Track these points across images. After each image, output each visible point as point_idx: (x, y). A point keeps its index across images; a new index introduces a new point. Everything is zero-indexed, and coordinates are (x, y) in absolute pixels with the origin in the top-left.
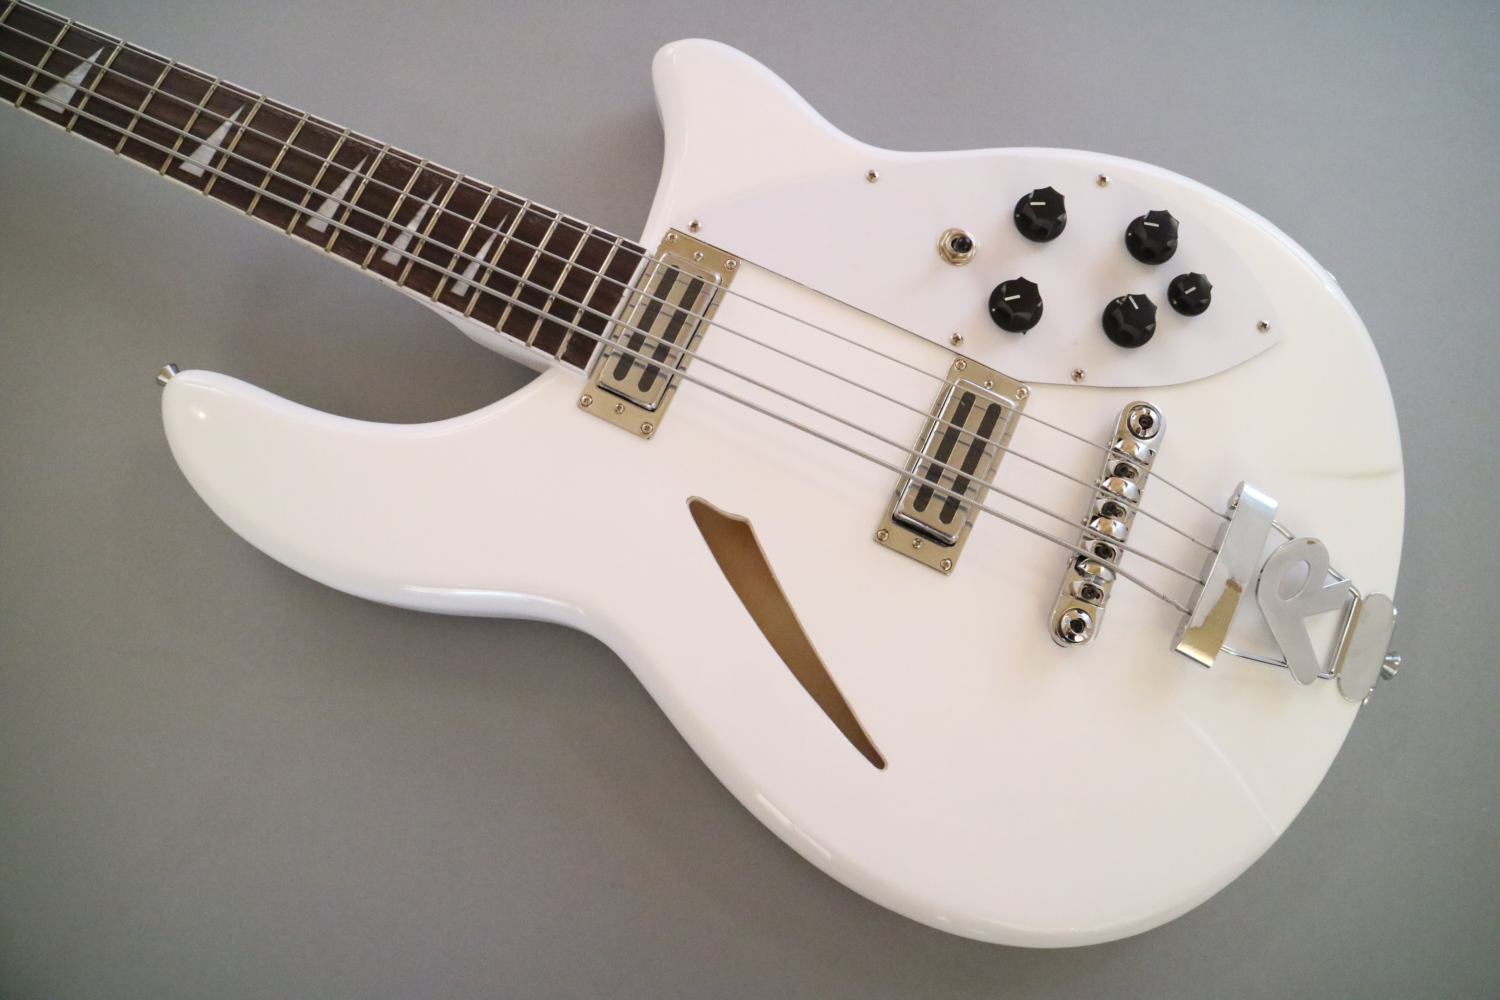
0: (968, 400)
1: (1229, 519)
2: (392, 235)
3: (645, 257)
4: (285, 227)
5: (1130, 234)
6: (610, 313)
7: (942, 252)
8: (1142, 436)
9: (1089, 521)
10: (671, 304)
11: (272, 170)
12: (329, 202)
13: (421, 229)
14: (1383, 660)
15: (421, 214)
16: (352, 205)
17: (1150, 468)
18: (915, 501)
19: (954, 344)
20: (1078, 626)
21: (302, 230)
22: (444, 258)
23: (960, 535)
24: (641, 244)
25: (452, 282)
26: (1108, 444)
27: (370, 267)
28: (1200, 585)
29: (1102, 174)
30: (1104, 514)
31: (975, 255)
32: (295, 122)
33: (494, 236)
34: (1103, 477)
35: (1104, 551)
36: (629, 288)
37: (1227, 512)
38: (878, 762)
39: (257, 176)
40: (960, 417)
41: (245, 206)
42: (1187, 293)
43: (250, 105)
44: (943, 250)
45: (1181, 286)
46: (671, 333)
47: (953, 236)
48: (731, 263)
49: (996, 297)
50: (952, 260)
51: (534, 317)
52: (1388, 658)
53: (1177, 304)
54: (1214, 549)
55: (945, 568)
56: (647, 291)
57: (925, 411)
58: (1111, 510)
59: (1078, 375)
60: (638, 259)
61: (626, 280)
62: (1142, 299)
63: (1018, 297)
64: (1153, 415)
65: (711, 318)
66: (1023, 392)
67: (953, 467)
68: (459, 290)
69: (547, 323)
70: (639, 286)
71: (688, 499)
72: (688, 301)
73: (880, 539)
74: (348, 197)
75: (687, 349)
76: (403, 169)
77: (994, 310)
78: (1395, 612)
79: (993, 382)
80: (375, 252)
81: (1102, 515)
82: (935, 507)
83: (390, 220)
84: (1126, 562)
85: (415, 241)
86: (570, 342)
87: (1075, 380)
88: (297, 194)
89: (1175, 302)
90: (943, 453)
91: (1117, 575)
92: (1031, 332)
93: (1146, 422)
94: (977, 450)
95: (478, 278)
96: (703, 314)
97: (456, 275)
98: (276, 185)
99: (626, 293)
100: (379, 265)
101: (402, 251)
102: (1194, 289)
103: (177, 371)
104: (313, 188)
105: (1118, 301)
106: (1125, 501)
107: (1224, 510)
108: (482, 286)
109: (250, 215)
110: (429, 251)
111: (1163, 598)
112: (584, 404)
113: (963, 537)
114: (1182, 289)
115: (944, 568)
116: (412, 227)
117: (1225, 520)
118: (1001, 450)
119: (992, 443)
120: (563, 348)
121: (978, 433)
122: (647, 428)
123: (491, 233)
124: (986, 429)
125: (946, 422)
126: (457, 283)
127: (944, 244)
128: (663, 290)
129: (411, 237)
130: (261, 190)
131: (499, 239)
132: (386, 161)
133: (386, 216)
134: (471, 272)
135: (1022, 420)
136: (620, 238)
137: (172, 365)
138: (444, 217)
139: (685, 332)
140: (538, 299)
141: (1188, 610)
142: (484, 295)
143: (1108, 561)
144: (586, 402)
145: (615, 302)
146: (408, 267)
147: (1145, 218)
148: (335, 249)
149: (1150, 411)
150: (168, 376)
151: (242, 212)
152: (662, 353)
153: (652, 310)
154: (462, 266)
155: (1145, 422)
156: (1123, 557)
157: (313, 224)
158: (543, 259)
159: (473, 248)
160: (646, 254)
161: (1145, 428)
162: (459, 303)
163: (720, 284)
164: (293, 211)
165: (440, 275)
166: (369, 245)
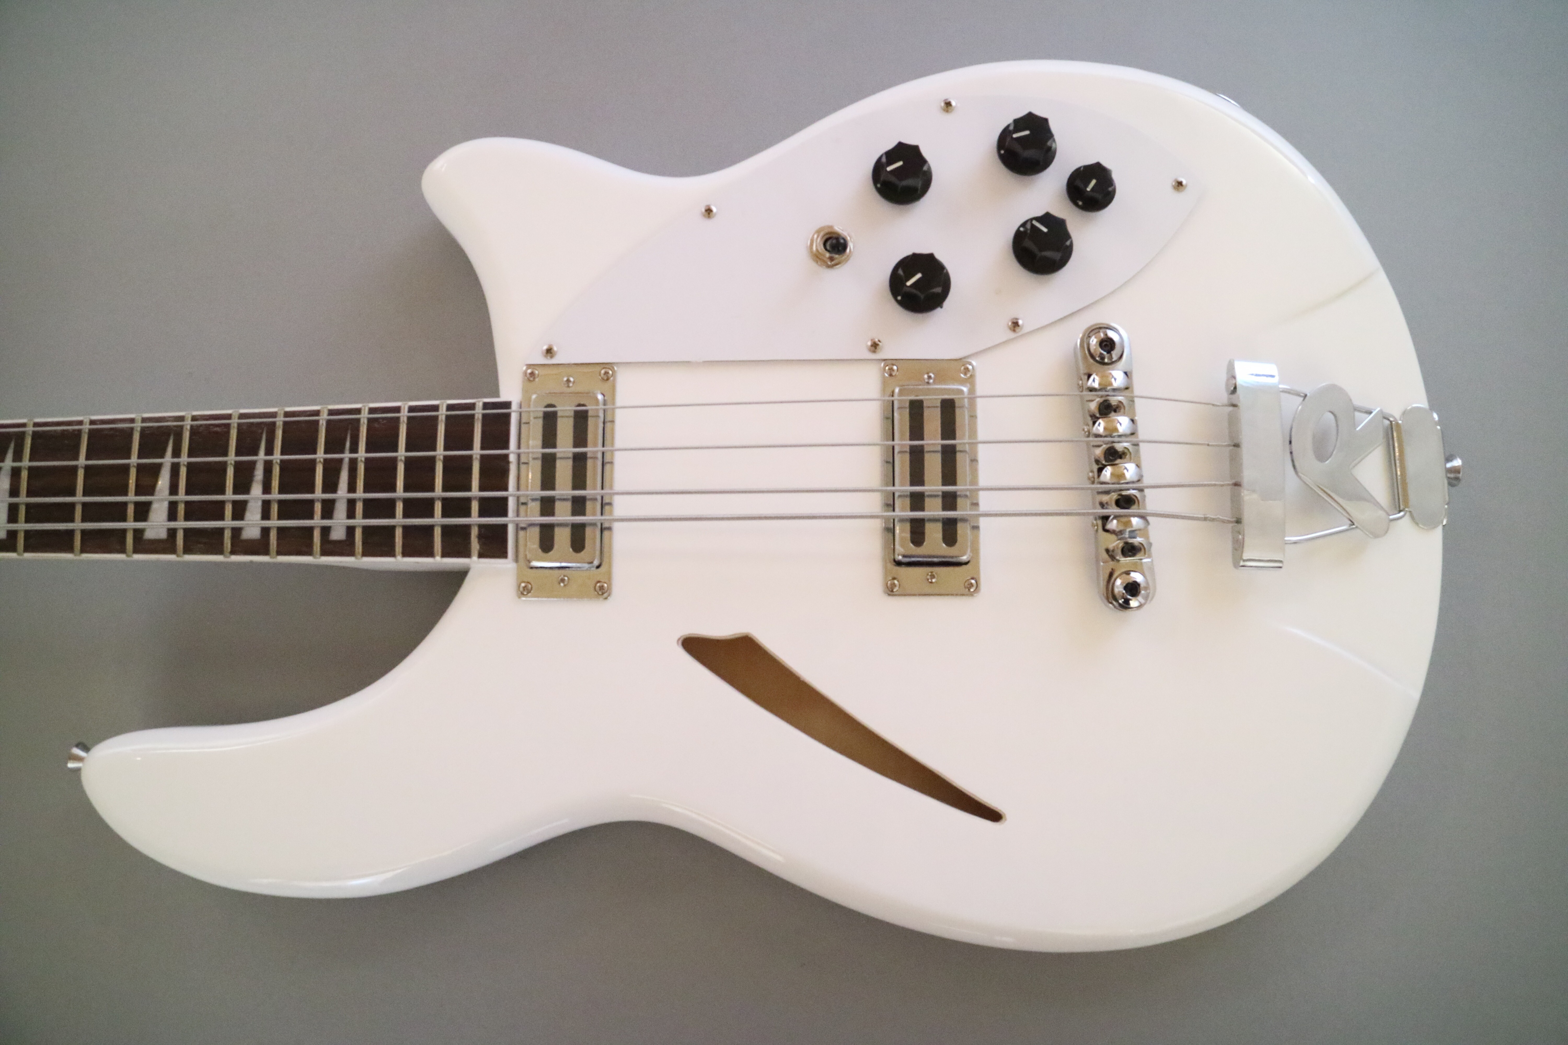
0: (916, 409)
1: (1234, 406)
2: (240, 511)
3: (514, 411)
4: (123, 551)
5: (1002, 152)
6: (506, 489)
7: (818, 260)
8: (1109, 362)
9: (1096, 476)
10: (565, 447)
11: (79, 498)
12: (155, 506)
13: (267, 489)
14: (1444, 470)
15: (259, 474)
16: (182, 496)
17: (1132, 392)
18: (911, 537)
19: (874, 352)
20: (1133, 589)
21: (142, 545)
22: (305, 509)
23: (972, 551)
24: (503, 398)
25: (326, 531)
26: (1078, 384)
27: (233, 552)
28: (1236, 487)
29: (947, 98)
30: (1107, 462)
31: (854, 248)
32: (78, 434)
33: (346, 461)
34: (1091, 423)
35: (1125, 502)
36: (512, 452)
37: (1229, 399)
38: (994, 816)
39: (65, 512)
40: (917, 430)
41: (70, 549)
42: (1088, 189)
43: (20, 438)
44: (817, 257)
45: (1079, 183)
46: (579, 481)
47: (822, 238)
48: (606, 373)
49: (896, 283)
50: (832, 264)
51: (430, 529)
52: (1449, 465)
53: (1084, 203)
54: (1233, 444)
55: (971, 588)
56: (534, 445)
57: (879, 442)
58: (1113, 456)
59: (1015, 324)
60: (508, 416)
61: (506, 446)
62: (1046, 219)
63: (919, 276)
64: (1111, 334)
65: (613, 444)
66: (968, 368)
67: (933, 485)
68: (338, 534)
69: (446, 529)
70: (522, 445)
71: (679, 640)
72: (580, 438)
73: (890, 591)
74: (174, 490)
75: (602, 488)
76: (217, 433)
77: (899, 298)
78: (1435, 416)
79: (933, 374)
80: (230, 534)
81: (1107, 464)
82: (934, 533)
83: (229, 494)
84: (1153, 501)
85: (266, 505)
86: (480, 537)
87: (1014, 331)
88: (118, 512)
89: (1080, 203)
90: (917, 476)
91: (1149, 518)
92: (947, 303)
93: (1108, 344)
94: (949, 455)
95: (351, 514)
96: (602, 445)
97: (326, 522)
98: (91, 512)
99: (512, 458)
100: (241, 546)
101: (257, 522)
102: (1094, 182)
103: (86, 749)
104: (131, 497)
105: (1022, 229)
106: (1123, 439)
107: (1224, 397)
108: (359, 521)
109: (79, 555)
110: (287, 510)
111: (1205, 519)
112: (525, 590)
113: (976, 551)
114: (1081, 186)
115: (969, 590)
116: (257, 490)
117: (1231, 408)
118: (974, 445)
119: (961, 441)
120: (475, 545)
121: (943, 439)
122: (602, 588)
123: (341, 461)
124: (949, 429)
125: (904, 442)
126: (332, 529)
127: (817, 250)
128: (549, 437)
129: (260, 503)
130: (78, 525)
131: (353, 463)
132: (194, 431)
133: (222, 492)
134: (341, 510)
135: (980, 402)
136: (479, 402)
137: (77, 746)
138: (283, 464)
139: (593, 469)
140: (424, 508)
141: (1235, 519)
142: (366, 529)
143: (1133, 510)
144: (525, 589)
145: (505, 472)
146: (273, 535)
147: (1011, 128)
148: (187, 550)
149: (1106, 332)
150: (79, 759)
151: (69, 556)
152: (579, 505)
153: (548, 463)
154: (328, 509)
155: (1106, 345)
156: (1147, 500)
157: (149, 535)
158: (410, 463)
159: (330, 485)
160: (514, 407)
161: (1109, 352)
162: (345, 547)
163: (605, 404)
164: (124, 531)
165: (310, 529)
166: (220, 531)
